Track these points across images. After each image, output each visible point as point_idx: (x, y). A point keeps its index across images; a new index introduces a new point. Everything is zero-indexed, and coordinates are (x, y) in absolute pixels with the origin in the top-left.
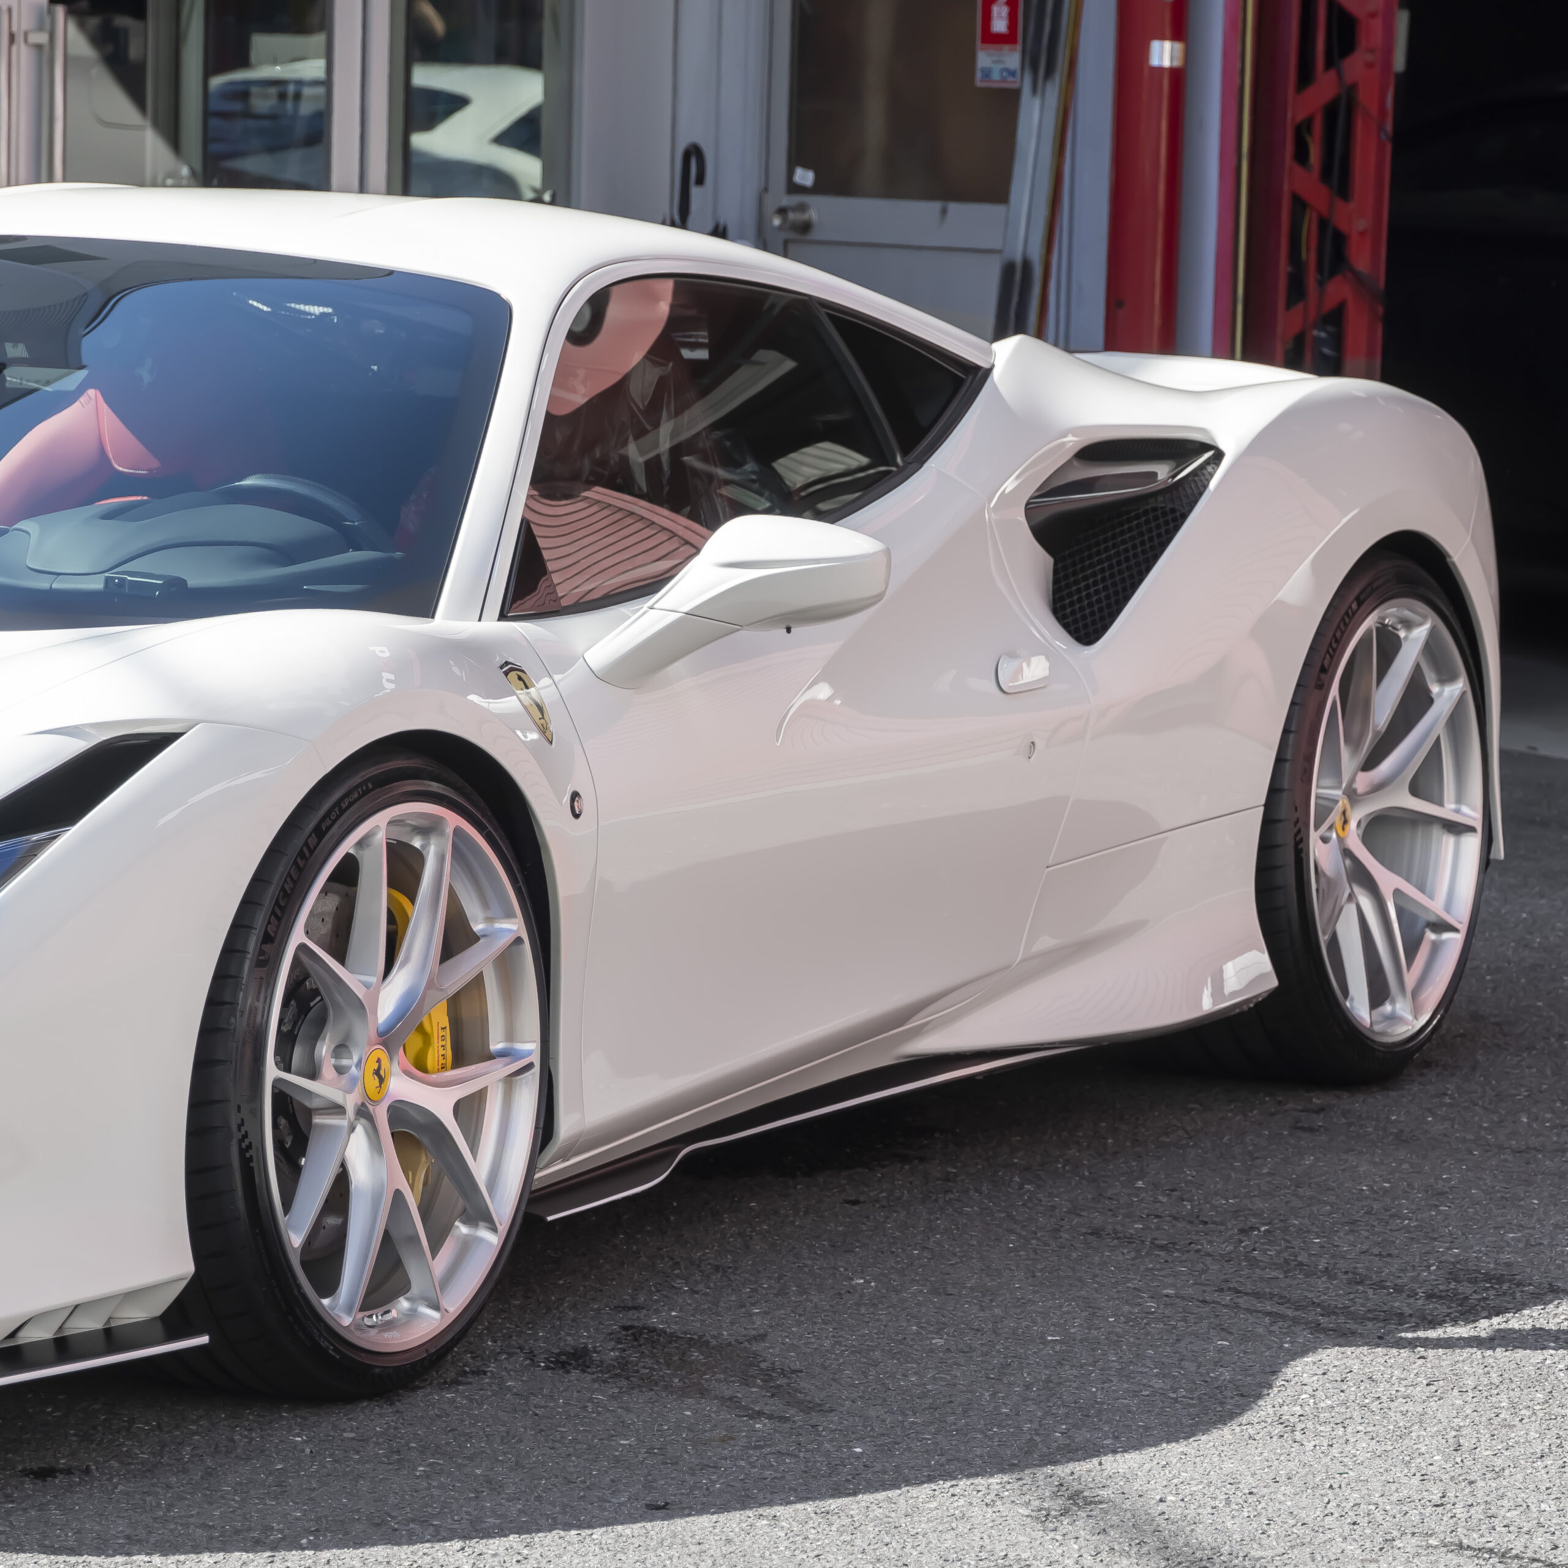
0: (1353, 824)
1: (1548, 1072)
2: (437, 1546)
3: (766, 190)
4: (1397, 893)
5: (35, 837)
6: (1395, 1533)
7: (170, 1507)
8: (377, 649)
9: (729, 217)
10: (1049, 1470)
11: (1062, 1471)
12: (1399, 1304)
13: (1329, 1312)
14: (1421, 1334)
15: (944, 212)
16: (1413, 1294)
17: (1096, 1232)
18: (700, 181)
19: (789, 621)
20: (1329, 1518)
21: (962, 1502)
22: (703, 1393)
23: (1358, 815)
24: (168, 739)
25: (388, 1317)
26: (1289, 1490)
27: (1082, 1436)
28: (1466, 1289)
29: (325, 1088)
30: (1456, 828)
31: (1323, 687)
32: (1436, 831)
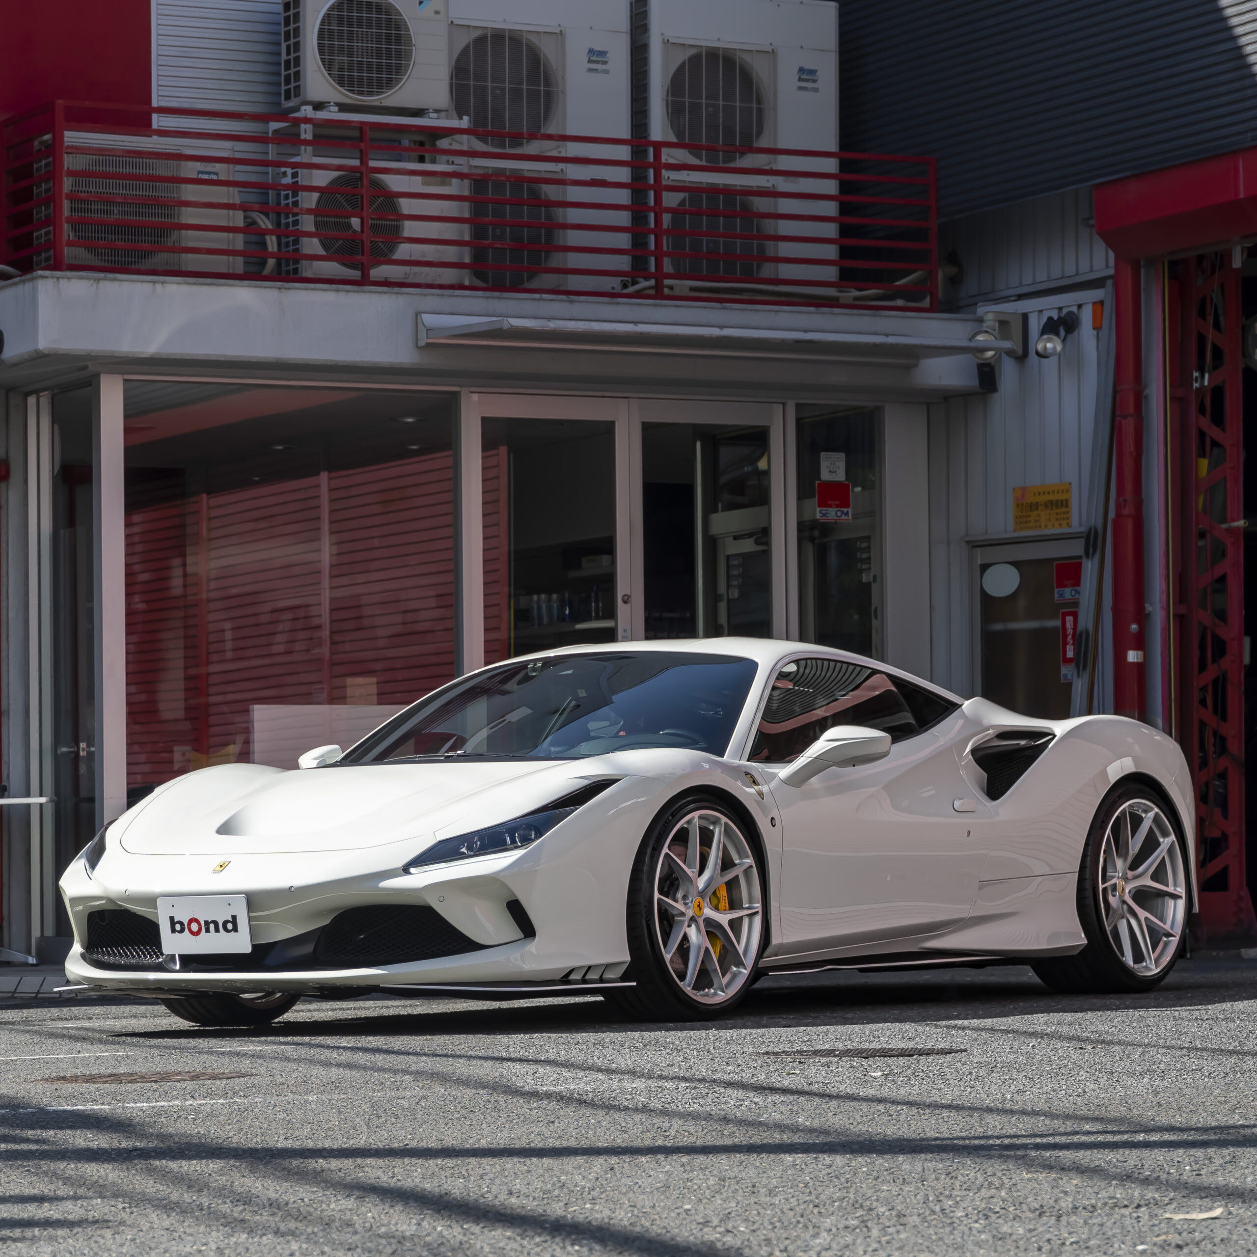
4: (1148, 919)
23: (1128, 888)
25: (704, 993)
29: (679, 906)
30: (1175, 897)
31: (1103, 829)
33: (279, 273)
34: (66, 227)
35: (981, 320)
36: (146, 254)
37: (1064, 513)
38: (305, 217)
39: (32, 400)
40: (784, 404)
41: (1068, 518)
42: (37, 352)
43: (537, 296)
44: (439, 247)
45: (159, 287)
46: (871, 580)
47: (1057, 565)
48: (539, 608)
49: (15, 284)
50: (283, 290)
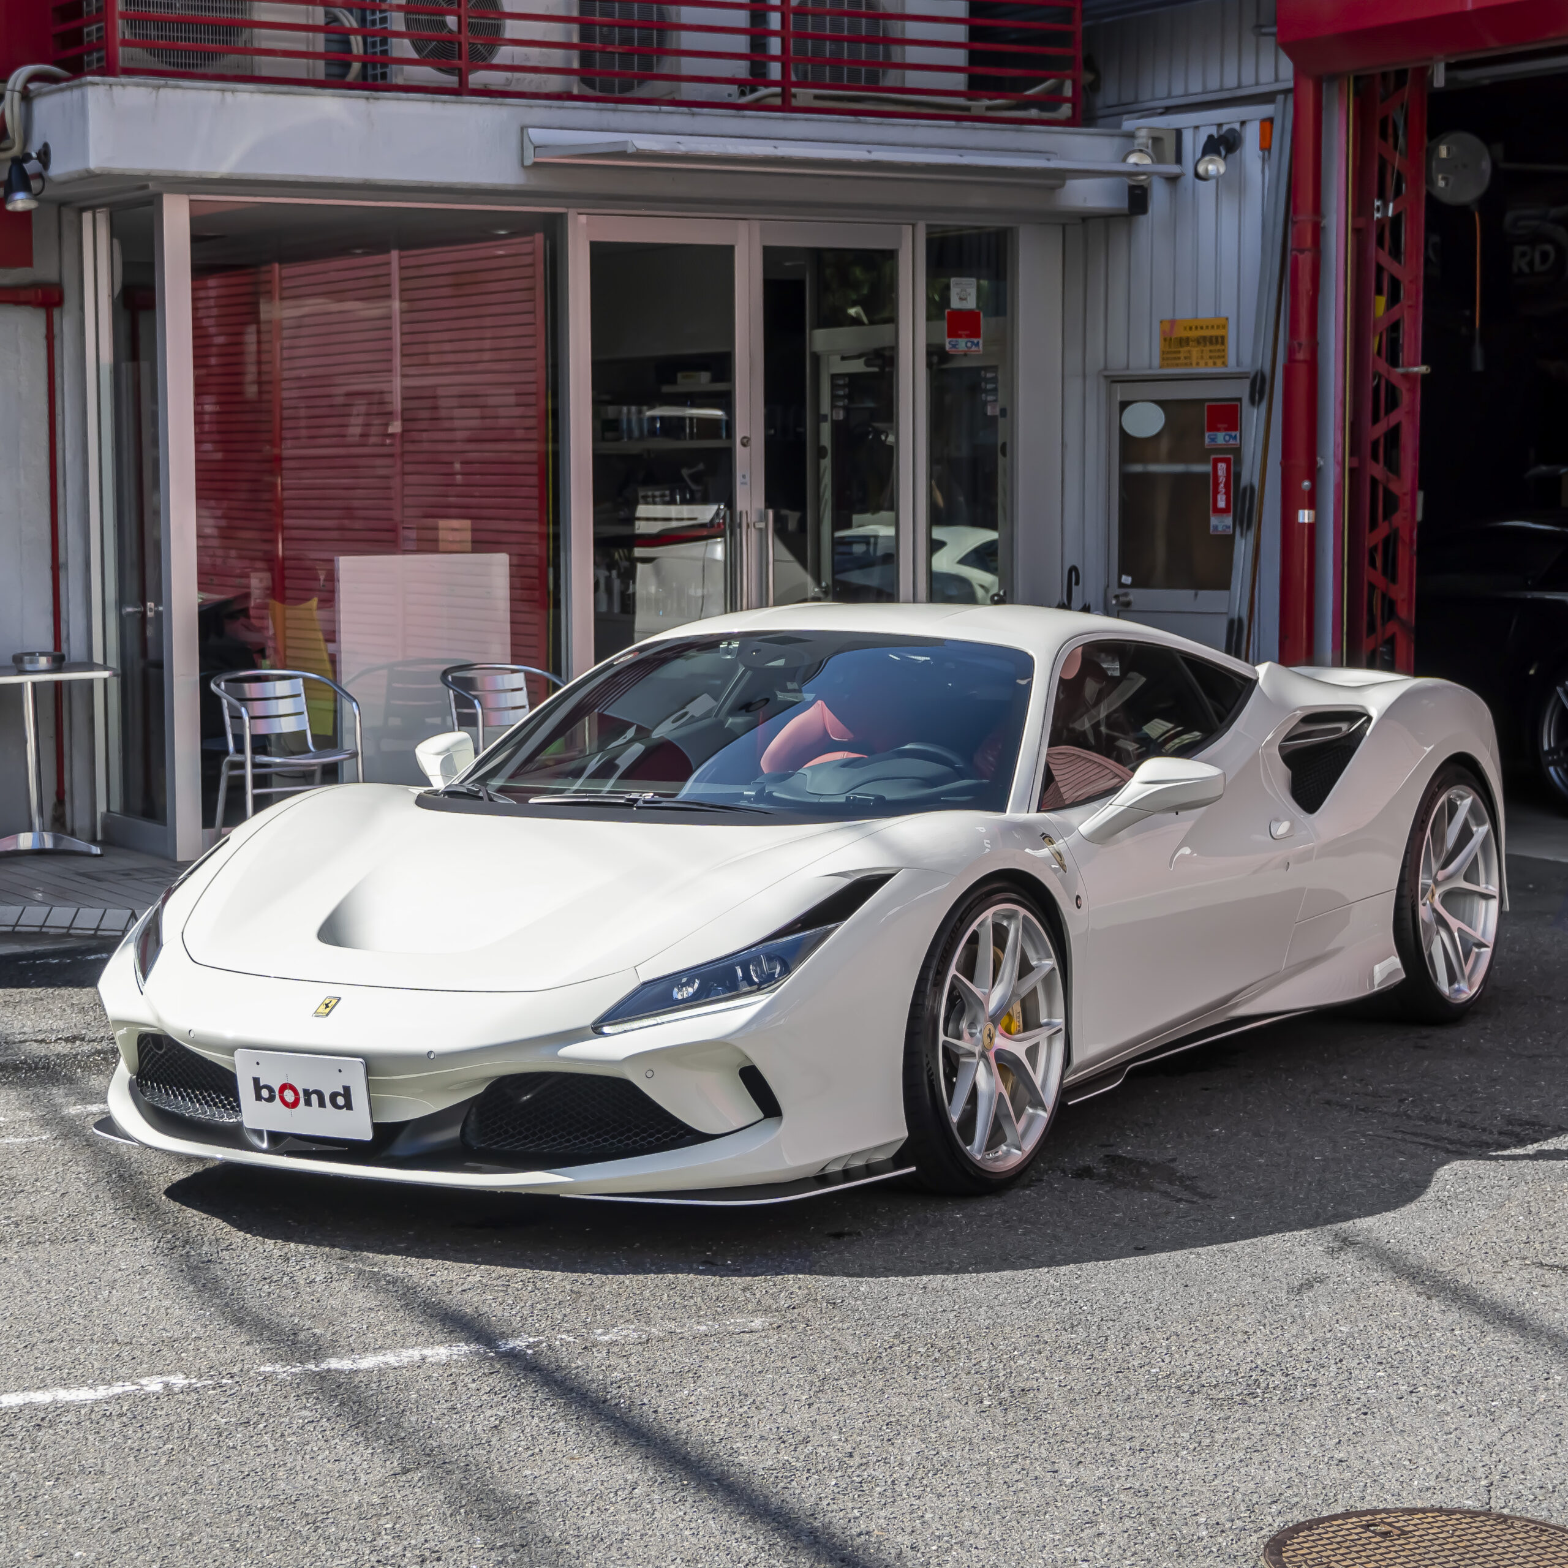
0: (1437, 896)
1: (1536, 1015)
2: (1036, 1270)
3: (1108, 586)
4: (1460, 930)
5: (830, 926)
6: (1508, 1258)
7: (902, 1252)
8: (980, 828)
9: (1091, 600)
10: (1329, 1227)
11: (1337, 1227)
12: (1485, 1137)
13: (1451, 1142)
14: (1499, 1153)
15: (1196, 595)
16: (1491, 1133)
17: (1328, 1103)
18: (1077, 583)
19: (1177, 809)
20: (1473, 1251)
21: (1289, 1244)
22: (1151, 1189)
23: (1438, 892)
24: (889, 877)
25: (997, 1155)
26: (1450, 1236)
27: (1342, 1209)
28: (1518, 1129)
29: (964, 1044)
30: (1486, 897)
31: (1424, 831)
32: (1476, 899)
33: (365, 77)
34: (120, 22)
35: (1131, 136)
36: (211, 55)
37: (1219, 351)
38: (394, 14)
39: (87, 217)
40: (914, 226)
41: (1223, 357)
42: (88, 171)
43: (656, 108)
44: (544, 50)
45: (229, 96)
46: (997, 412)
47: (1209, 407)
48: (629, 421)
49: (62, 90)
50: (371, 101)
